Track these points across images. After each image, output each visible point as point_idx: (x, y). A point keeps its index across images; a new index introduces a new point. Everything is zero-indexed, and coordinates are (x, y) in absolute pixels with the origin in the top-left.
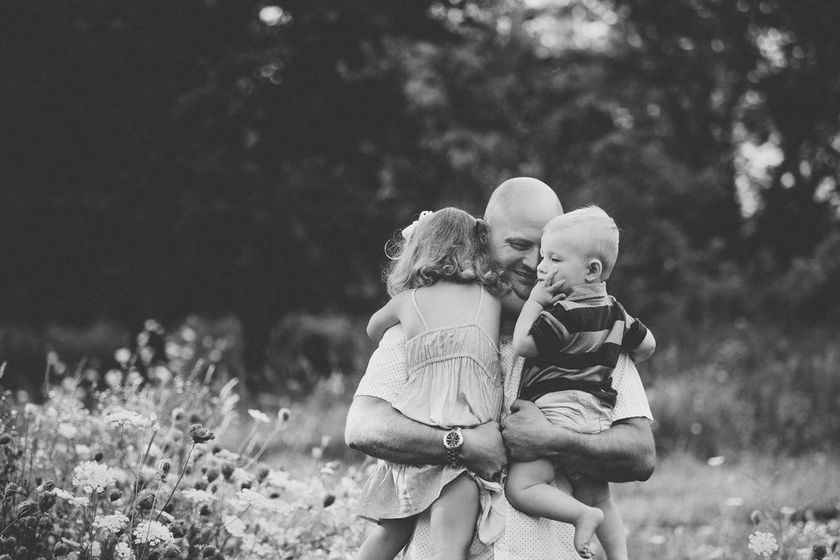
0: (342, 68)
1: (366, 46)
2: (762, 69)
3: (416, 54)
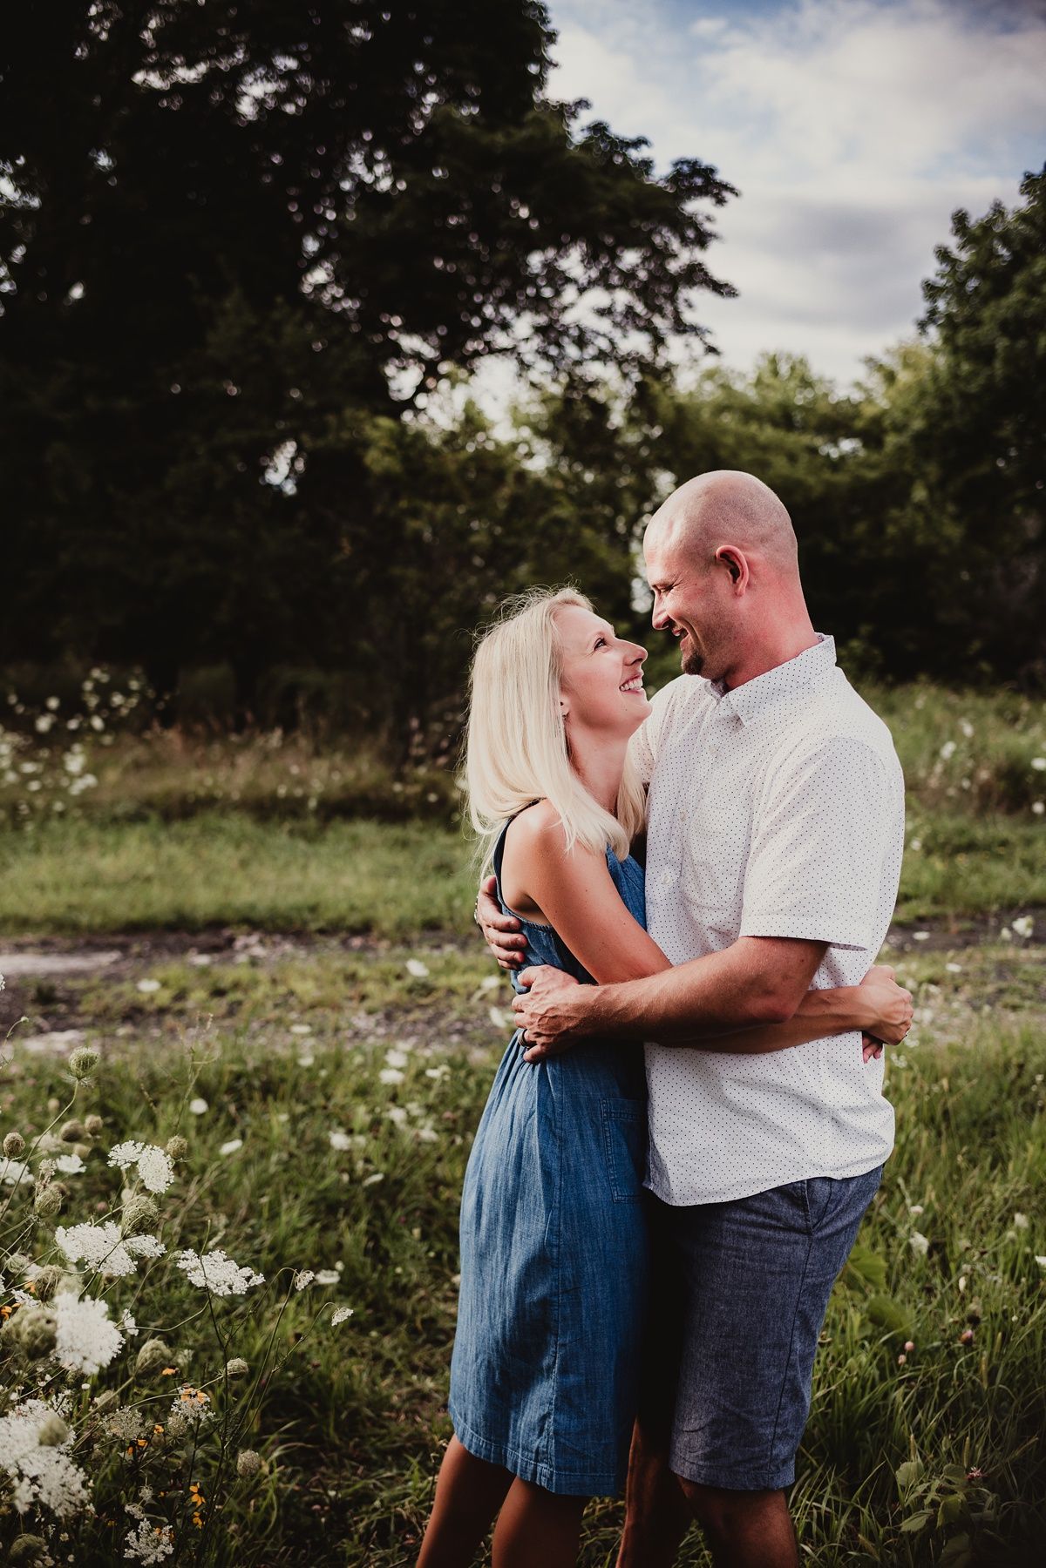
3: (376, 427)
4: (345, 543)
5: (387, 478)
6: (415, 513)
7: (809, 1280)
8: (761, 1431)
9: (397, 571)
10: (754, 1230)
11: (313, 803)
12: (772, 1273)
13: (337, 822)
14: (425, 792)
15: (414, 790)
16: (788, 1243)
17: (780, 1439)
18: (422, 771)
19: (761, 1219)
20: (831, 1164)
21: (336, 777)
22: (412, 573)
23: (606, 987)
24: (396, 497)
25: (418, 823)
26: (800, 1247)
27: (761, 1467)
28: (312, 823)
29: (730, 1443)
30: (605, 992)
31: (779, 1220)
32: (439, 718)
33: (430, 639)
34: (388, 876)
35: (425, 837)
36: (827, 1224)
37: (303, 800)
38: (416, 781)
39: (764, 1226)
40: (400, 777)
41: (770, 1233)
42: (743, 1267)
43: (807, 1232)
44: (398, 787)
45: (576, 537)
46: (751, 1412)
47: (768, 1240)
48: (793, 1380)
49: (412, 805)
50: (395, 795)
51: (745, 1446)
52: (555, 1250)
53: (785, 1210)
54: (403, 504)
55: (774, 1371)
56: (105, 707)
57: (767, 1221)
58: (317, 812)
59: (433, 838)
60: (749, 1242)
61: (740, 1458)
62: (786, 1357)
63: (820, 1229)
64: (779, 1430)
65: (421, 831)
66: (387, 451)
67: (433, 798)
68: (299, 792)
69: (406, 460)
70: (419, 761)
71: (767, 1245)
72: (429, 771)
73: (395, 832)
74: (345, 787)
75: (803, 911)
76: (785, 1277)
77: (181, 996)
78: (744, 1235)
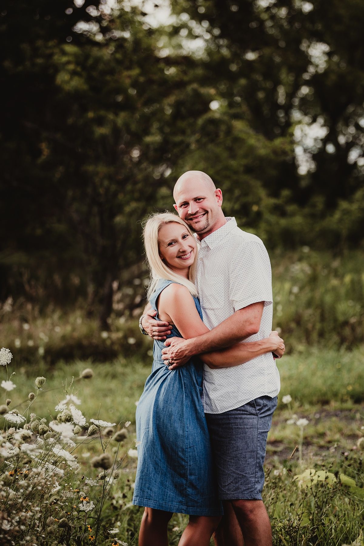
0: (7, 64)
1: (25, 47)
2: (312, 70)
3: (64, 53)
4: (44, 146)
5: (77, 95)
6: (100, 121)
7: (259, 430)
8: (250, 479)
9: (91, 168)
11: (41, 351)
12: (247, 428)
13: (61, 364)
14: (126, 337)
15: (116, 336)
16: (251, 419)
17: (257, 482)
18: (122, 321)
19: (242, 412)
21: (58, 329)
22: (102, 169)
24: (84, 109)
25: (122, 360)
26: (255, 420)
27: (252, 492)
28: (42, 366)
29: (241, 484)
31: (247, 411)
32: (130, 283)
33: (119, 219)
34: (105, 396)
35: (128, 370)
36: (263, 413)
37: (35, 349)
38: (118, 330)
39: (243, 414)
40: (106, 327)
41: (245, 416)
42: (238, 428)
43: (256, 415)
44: (105, 335)
45: (229, 130)
46: (246, 473)
47: (245, 418)
48: (259, 463)
49: (116, 347)
50: (104, 341)
51: (246, 485)
52: (187, 433)
53: (249, 408)
54: (91, 115)
55: (252, 460)
58: (44, 357)
59: (134, 371)
60: (238, 420)
61: (245, 489)
62: (256, 455)
63: (261, 414)
64: (256, 480)
65: (125, 366)
66: (74, 73)
67: (132, 341)
68: (31, 343)
69: (89, 79)
70: (120, 314)
71: (244, 420)
72: (127, 321)
73: (105, 368)
74: (64, 338)
76: (252, 429)
78: (237, 418)
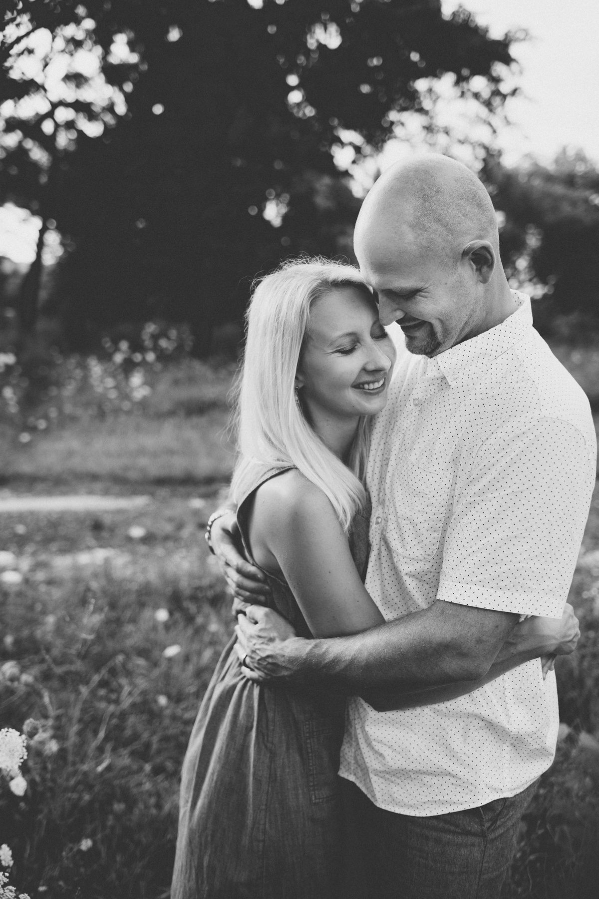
10: (435, 834)
16: (466, 845)
20: (509, 786)
23: (318, 641)
26: (476, 849)
30: (316, 646)
31: (457, 826)
36: (499, 826)
41: (450, 837)
43: (482, 835)
52: (261, 844)
53: (463, 819)
56: (156, 348)
57: (446, 826)
63: (493, 831)
75: (502, 584)
77: (180, 526)
